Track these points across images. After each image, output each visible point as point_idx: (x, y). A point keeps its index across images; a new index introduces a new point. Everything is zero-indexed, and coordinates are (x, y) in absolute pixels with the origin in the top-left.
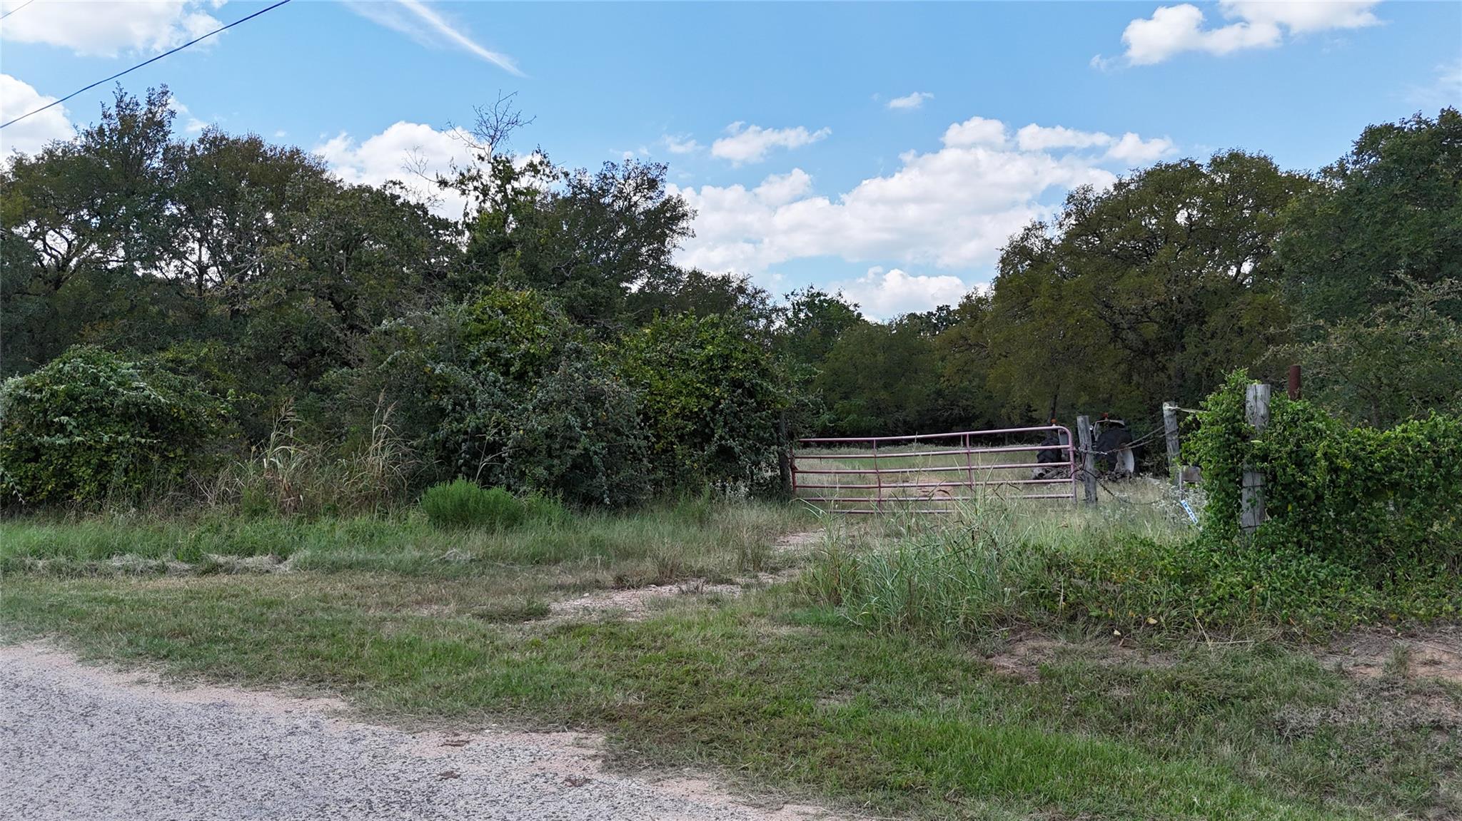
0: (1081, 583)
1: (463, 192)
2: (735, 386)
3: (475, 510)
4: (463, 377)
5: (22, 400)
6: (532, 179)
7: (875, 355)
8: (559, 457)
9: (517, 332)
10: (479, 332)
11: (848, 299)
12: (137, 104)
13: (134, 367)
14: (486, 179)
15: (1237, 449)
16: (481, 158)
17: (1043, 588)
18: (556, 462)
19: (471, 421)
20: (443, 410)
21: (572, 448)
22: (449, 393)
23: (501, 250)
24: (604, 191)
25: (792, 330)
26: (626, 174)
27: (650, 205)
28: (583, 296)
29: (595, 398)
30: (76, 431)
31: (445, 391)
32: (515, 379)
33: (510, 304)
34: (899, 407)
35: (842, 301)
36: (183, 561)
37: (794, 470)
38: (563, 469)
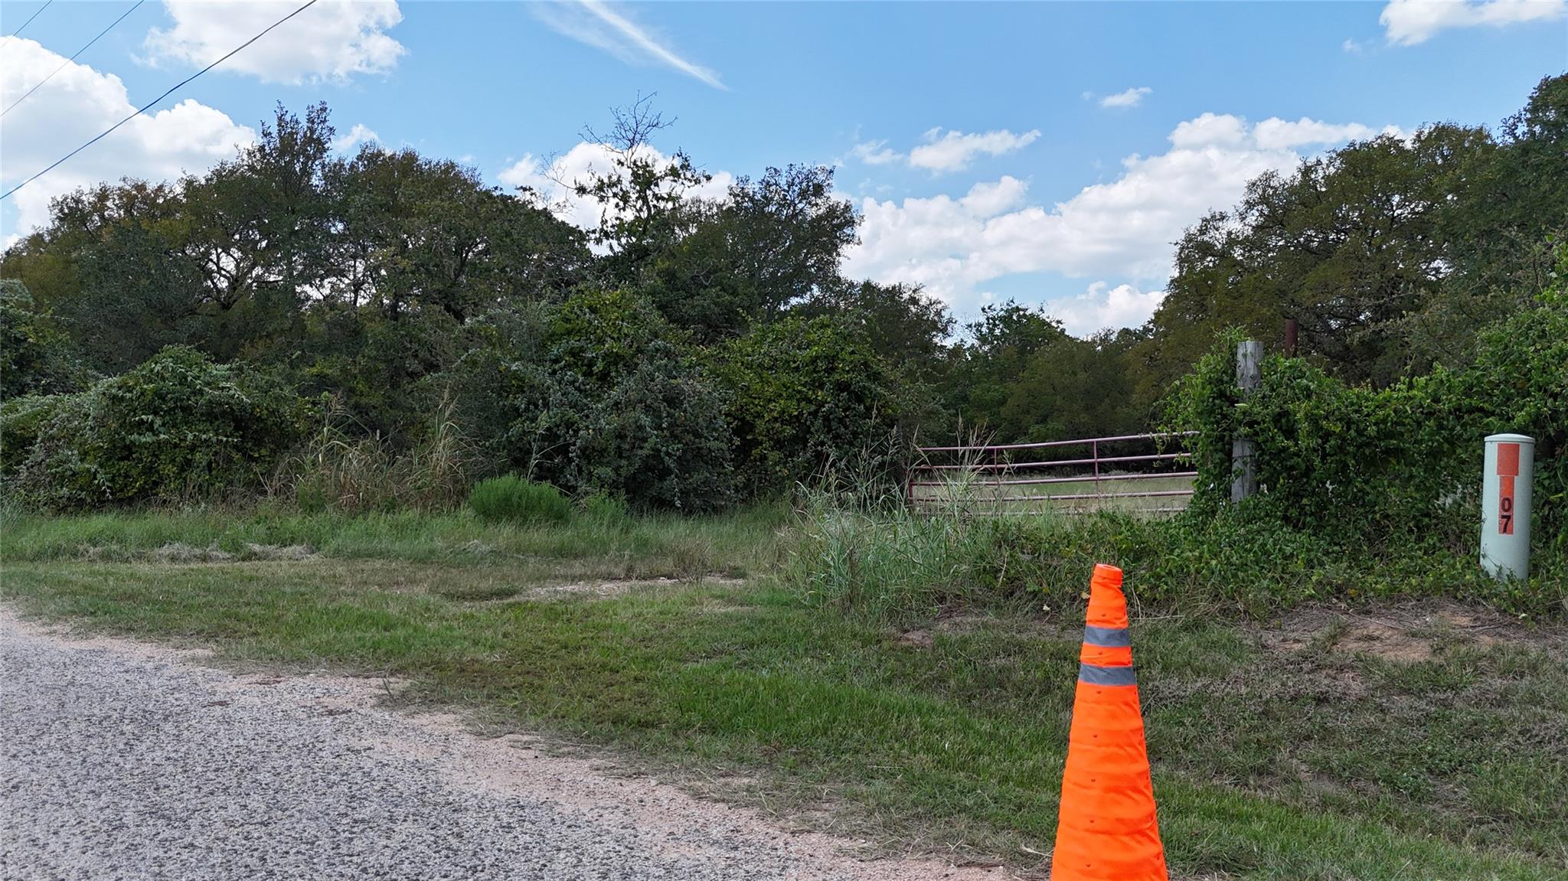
1: (602, 199)
2: (840, 389)
3: (519, 505)
4: (538, 375)
5: (114, 399)
6: (674, 184)
7: (1074, 373)
8: (628, 458)
9: (603, 331)
10: (563, 331)
11: (1050, 315)
12: (297, 122)
13: (230, 369)
14: (626, 184)
16: (620, 163)
18: (624, 462)
19: (543, 421)
20: (517, 409)
21: (642, 448)
22: (524, 392)
24: (767, 199)
25: (986, 348)
26: (790, 180)
27: (816, 212)
28: (716, 304)
29: (674, 398)
30: (162, 429)
31: (521, 390)
32: (598, 379)
33: (599, 303)
35: (1043, 316)
36: (225, 550)
37: (911, 482)
38: (632, 470)
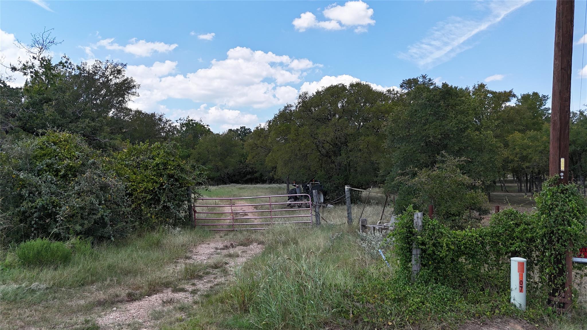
0: (358, 304)
1: (25, 74)
2: (169, 177)
3: (46, 256)
4: (34, 179)
6: (62, 69)
7: (216, 147)
8: (87, 219)
9: (62, 155)
10: (41, 155)
11: (204, 123)
14: (37, 68)
15: (411, 240)
16: (34, 58)
17: (342, 308)
18: (86, 222)
19: (39, 202)
20: (23, 196)
21: (94, 214)
22: (26, 187)
23: (45, 102)
24: (95, 73)
25: (180, 134)
26: (107, 66)
27: (118, 81)
28: (89, 127)
29: (104, 188)
31: (23, 186)
32: (61, 178)
33: (58, 140)
34: (226, 168)
35: (202, 123)
37: (195, 212)
38: (90, 225)
